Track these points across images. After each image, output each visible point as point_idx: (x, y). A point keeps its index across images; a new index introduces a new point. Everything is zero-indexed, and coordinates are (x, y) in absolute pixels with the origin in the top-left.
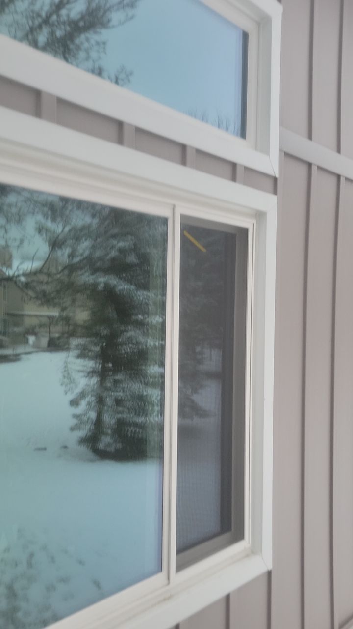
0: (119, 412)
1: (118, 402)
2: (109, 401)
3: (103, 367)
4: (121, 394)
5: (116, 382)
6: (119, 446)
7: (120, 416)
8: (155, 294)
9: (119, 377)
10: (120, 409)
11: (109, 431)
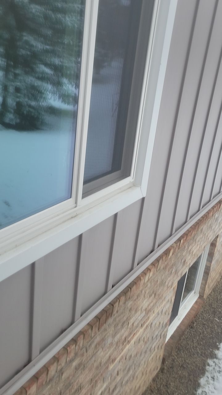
0: (18, 97)
1: (17, 90)
2: (11, 89)
3: (7, 63)
4: (19, 84)
5: (16, 75)
6: (18, 121)
7: (18, 100)
8: (44, 9)
9: (18, 71)
10: (19, 95)
11: (12, 111)
